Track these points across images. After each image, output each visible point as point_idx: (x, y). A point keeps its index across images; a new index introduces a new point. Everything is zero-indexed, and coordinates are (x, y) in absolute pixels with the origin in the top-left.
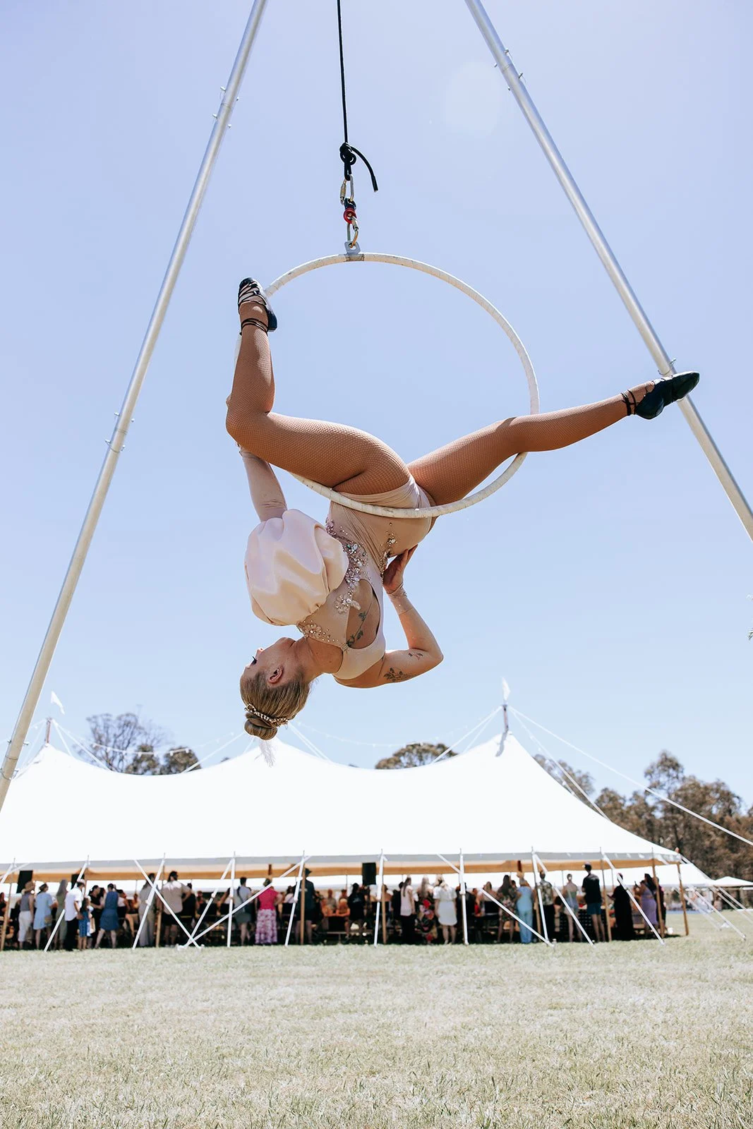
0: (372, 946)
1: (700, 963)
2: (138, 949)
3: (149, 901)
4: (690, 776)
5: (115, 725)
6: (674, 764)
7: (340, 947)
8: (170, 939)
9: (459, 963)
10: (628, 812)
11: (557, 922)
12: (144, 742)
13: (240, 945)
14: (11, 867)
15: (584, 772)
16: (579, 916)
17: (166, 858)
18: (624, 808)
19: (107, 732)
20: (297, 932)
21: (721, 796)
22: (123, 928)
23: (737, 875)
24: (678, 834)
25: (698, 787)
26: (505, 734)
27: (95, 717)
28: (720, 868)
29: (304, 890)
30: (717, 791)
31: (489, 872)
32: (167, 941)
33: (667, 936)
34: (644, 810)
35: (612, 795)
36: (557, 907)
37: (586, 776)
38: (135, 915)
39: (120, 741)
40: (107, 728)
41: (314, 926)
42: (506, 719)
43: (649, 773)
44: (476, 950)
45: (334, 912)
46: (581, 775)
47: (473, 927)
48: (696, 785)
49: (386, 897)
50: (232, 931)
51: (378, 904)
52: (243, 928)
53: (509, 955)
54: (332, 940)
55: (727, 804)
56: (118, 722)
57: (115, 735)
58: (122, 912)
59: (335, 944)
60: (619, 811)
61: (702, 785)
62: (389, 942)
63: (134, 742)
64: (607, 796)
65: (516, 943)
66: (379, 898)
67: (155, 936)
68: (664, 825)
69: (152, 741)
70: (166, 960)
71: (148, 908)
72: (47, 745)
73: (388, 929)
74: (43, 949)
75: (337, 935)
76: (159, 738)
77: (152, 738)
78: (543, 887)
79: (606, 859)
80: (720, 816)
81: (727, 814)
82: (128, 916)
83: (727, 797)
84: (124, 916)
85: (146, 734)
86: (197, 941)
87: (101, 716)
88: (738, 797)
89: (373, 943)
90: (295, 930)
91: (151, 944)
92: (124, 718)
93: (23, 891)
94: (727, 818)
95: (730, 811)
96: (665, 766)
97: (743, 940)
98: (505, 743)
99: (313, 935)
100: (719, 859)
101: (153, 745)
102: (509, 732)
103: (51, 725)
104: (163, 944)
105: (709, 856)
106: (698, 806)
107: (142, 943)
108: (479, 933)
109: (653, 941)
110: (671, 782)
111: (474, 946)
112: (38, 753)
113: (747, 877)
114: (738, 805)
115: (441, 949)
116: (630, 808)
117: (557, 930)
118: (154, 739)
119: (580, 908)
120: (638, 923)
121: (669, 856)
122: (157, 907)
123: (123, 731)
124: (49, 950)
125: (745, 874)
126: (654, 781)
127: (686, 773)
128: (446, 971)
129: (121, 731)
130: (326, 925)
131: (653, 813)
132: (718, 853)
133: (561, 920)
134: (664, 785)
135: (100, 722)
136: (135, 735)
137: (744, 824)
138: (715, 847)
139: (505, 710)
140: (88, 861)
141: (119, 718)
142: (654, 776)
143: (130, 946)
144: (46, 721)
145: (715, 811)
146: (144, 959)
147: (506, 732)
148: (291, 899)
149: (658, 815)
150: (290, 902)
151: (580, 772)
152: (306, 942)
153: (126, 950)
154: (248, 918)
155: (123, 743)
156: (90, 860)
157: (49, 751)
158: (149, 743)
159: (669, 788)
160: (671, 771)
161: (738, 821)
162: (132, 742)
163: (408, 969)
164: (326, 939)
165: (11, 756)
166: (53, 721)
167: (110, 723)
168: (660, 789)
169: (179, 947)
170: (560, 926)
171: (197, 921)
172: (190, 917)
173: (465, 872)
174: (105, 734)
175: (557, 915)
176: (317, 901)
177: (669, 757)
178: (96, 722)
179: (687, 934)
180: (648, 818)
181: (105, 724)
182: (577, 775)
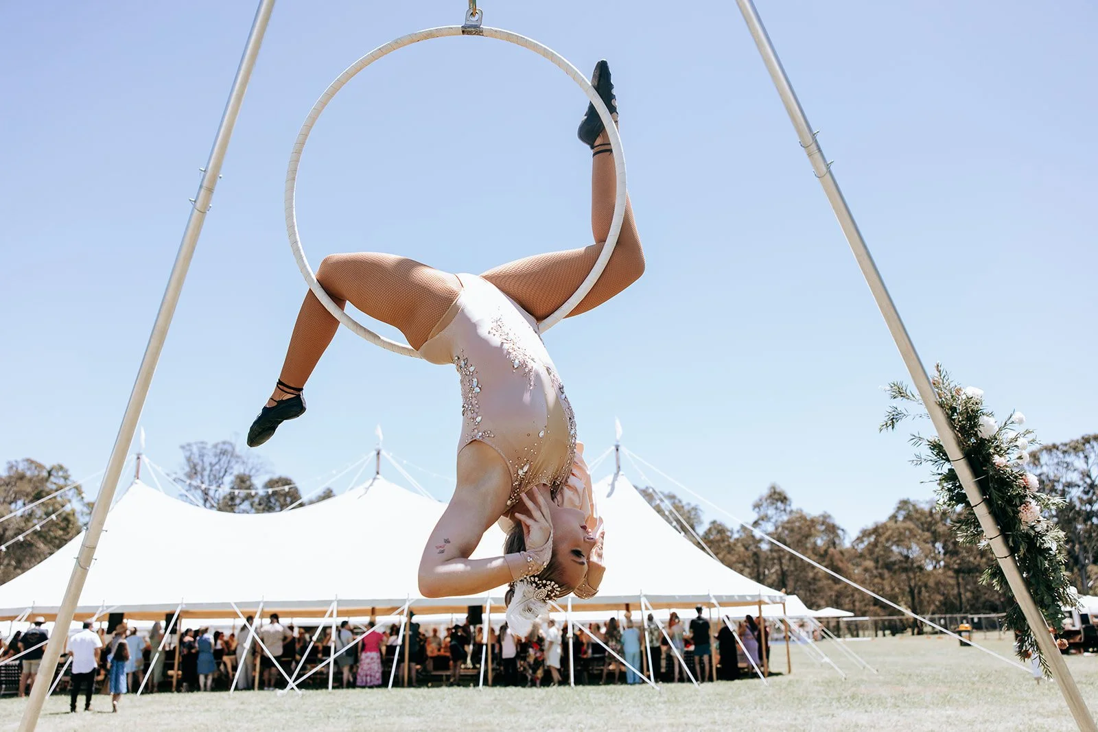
0: (477, 688)
1: (803, 711)
2: (237, 692)
3: (247, 645)
4: (797, 510)
5: (211, 454)
6: (782, 498)
7: (445, 690)
8: (270, 681)
9: (565, 712)
10: (735, 544)
11: (663, 663)
12: (242, 471)
13: (343, 688)
14: (101, 609)
15: (693, 504)
16: (685, 657)
17: (265, 600)
18: (732, 540)
19: (202, 460)
20: (401, 674)
21: (826, 528)
22: (220, 670)
23: (838, 605)
24: (783, 566)
25: (805, 519)
26: (617, 474)
27: (189, 445)
28: (822, 598)
29: (409, 633)
30: (823, 524)
31: (596, 610)
32: (266, 682)
33: (771, 674)
34: (751, 542)
35: (720, 528)
36: (664, 648)
37: (695, 509)
38: (233, 657)
39: (216, 470)
40: (202, 456)
41: (418, 667)
42: (618, 459)
43: (757, 506)
44: (582, 694)
45: (439, 650)
46: (690, 507)
47: (579, 668)
48: (803, 518)
49: (492, 639)
50: (334, 674)
51: (484, 647)
52: (346, 671)
53: (616, 700)
54: (437, 682)
55: (832, 536)
56: (214, 450)
57: (211, 464)
58: (218, 654)
59: (439, 686)
60: (726, 543)
61: (808, 518)
62: (495, 684)
63: (231, 471)
64: (715, 528)
65: (622, 684)
66: (485, 641)
67: (254, 677)
68: (770, 557)
69: (251, 470)
70: (265, 709)
71: (245, 652)
72: (137, 481)
73: (493, 670)
74: (136, 692)
75: (442, 676)
76: (259, 467)
77: (250, 466)
78: (651, 629)
79: (714, 601)
80: (824, 548)
81: (831, 545)
82: (226, 658)
83: (832, 529)
84: (221, 658)
85: (244, 462)
86: (297, 686)
87: (196, 443)
88: (843, 530)
89: (478, 685)
90: (398, 672)
91: (249, 686)
92: (220, 446)
93: (114, 633)
94: (831, 550)
95: (834, 544)
96: (773, 499)
97: (843, 679)
98: (616, 483)
99: (417, 676)
100: (821, 589)
101: (252, 474)
102: (621, 473)
103: (141, 461)
104: (261, 687)
105: (812, 587)
106: (804, 539)
107: (240, 686)
108: (585, 674)
109: (756, 681)
110: (778, 515)
111: (580, 688)
112: (127, 490)
113: (847, 607)
114: (842, 537)
115: (547, 691)
116: (737, 540)
117: (663, 670)
118: (253, 468)
119: (686, 649)
120: (741, 662)
121: (775, 597)
122: (255, 649)
123: (219, 460)
124: (142, 693)
125: (845, 604)
126: (762, 514)
127: (795, 505)
128: (552, 723)
129: (217, 459)
130: (430, 665)
131: (759, 545)
132: (820, 584)
133: (667, 660)
134: (772, 518)
135: (195, 449)
136: (233, 463)
137: (847, 555)
138: (817, 578)
139: (617, 450)
140: (182, 604)
141: (215, 446)
142: (762, 509)
143: (227, 688)
144: (136, 457)
145: (819, 542)
146: (242, 707)
147: (618, 472)
148: (394, 641)
149: (765, 547)
150: (394, 644)
151: (689, 504)
152: (410, 685)
153: (223, 694)
154: (350, 660)
155: (219, 472)
156: (184, 602)
157: (139, 486)
158: (247, 472)
159: (776, 521)
160: (779, 504)
161: (842, 553)
162: (229, 471)
163: (513, 720)
164: (430, 682)
165: (88, 544)
166: (143, 457)
167: (205, 451)
168: (767, 522)
169: (279, 692)
170: (666, 667)
171: (298, 663)
172: (290, 659)
173: (573, 611)
174: (201, 463)
175: (664, 656)
176: (422, 643)
177: (778, 490)
178: (190, 450)
179: (790, 672)
180: (755, 550)
181: (200, 452)
182: (686, 508)
